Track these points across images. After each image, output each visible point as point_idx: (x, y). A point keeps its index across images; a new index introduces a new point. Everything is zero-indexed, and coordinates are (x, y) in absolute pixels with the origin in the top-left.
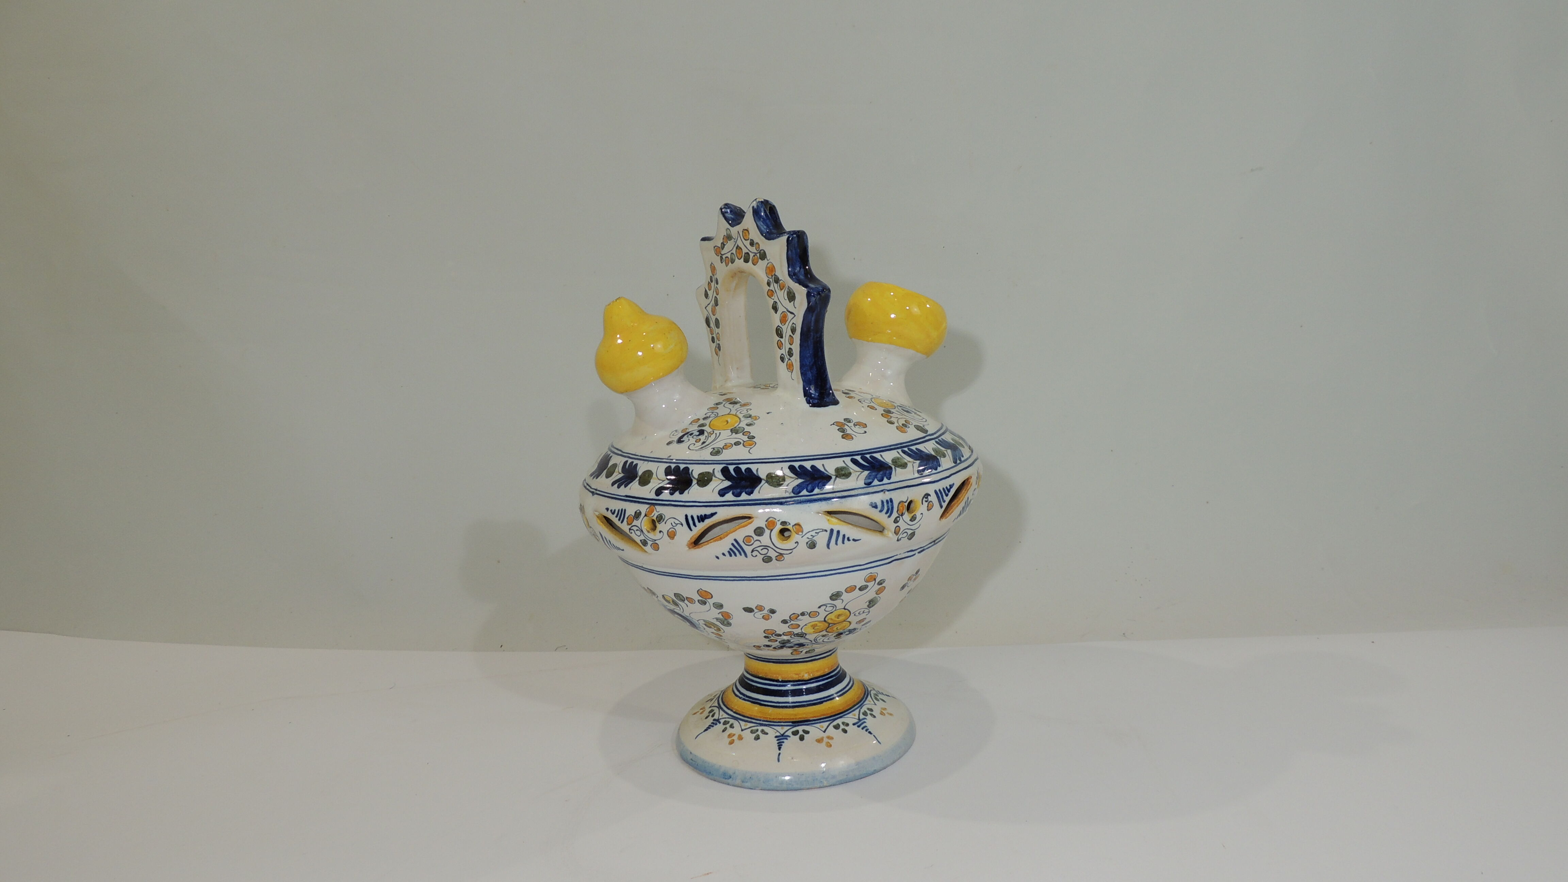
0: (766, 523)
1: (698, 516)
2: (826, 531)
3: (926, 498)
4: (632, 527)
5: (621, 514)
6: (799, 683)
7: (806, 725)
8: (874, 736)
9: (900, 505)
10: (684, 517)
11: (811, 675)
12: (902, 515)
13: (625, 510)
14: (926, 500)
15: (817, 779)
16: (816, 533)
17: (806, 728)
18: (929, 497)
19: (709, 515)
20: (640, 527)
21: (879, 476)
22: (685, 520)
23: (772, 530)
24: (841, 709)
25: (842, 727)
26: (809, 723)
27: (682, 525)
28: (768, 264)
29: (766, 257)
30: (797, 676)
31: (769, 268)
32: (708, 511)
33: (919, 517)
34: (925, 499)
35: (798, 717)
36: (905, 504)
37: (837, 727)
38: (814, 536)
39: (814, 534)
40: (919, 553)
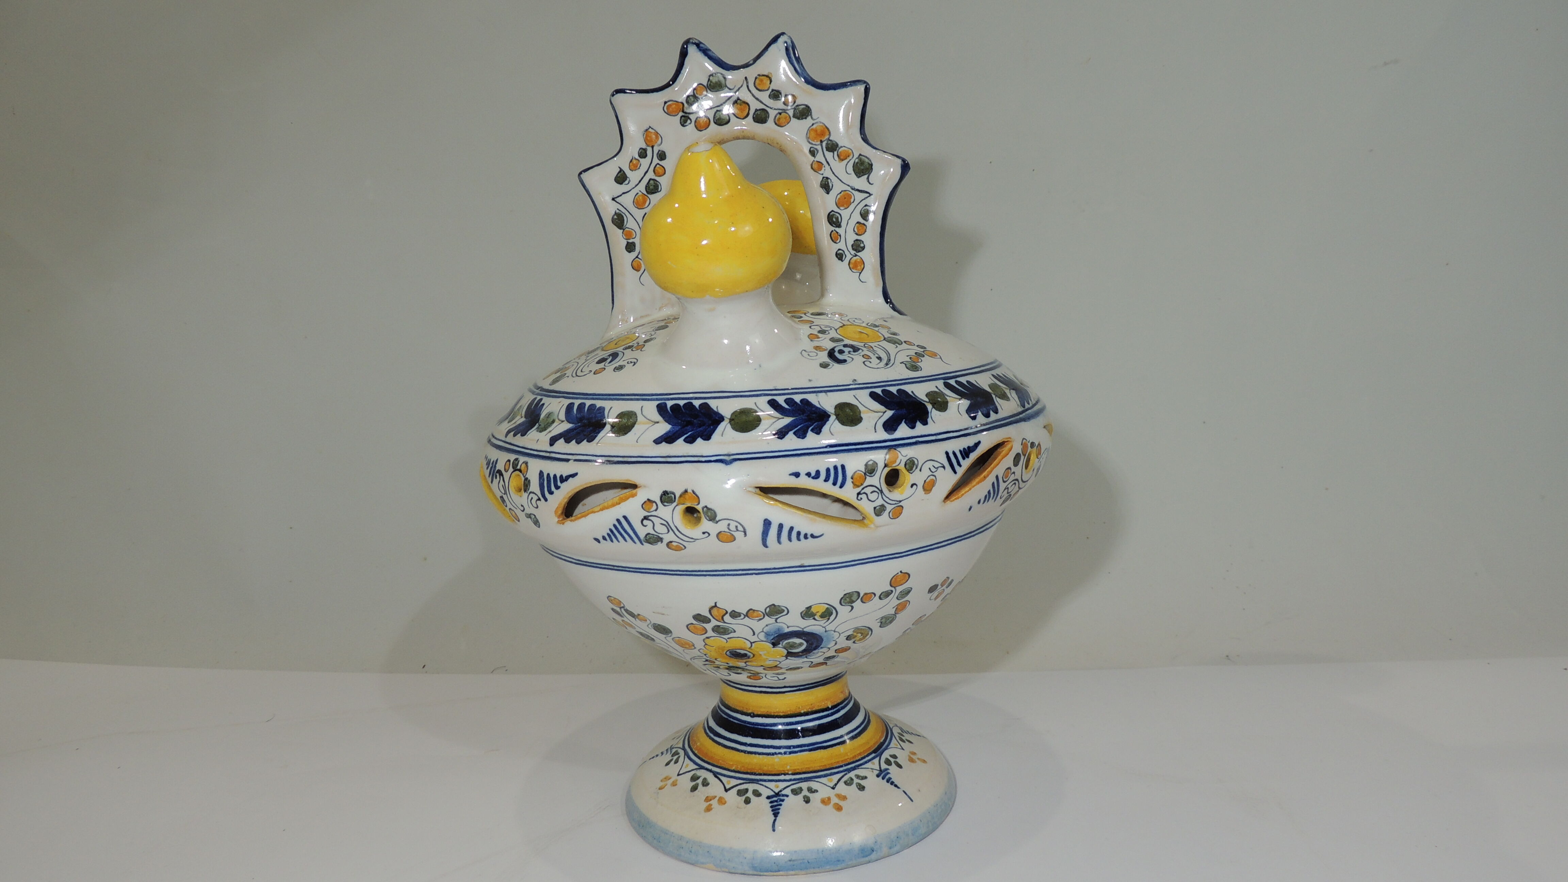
1: (960, 451)
4: (863, 489)
5: (837, 475)
10: (945, 456)
13: (843, 467)
19: (972, 446)
20: (879, 487)
22: (946, 459)
27: (944, 467)
28: (813, 125)
29: (811, 115)
31: (816, 131)
32: (969, 442)
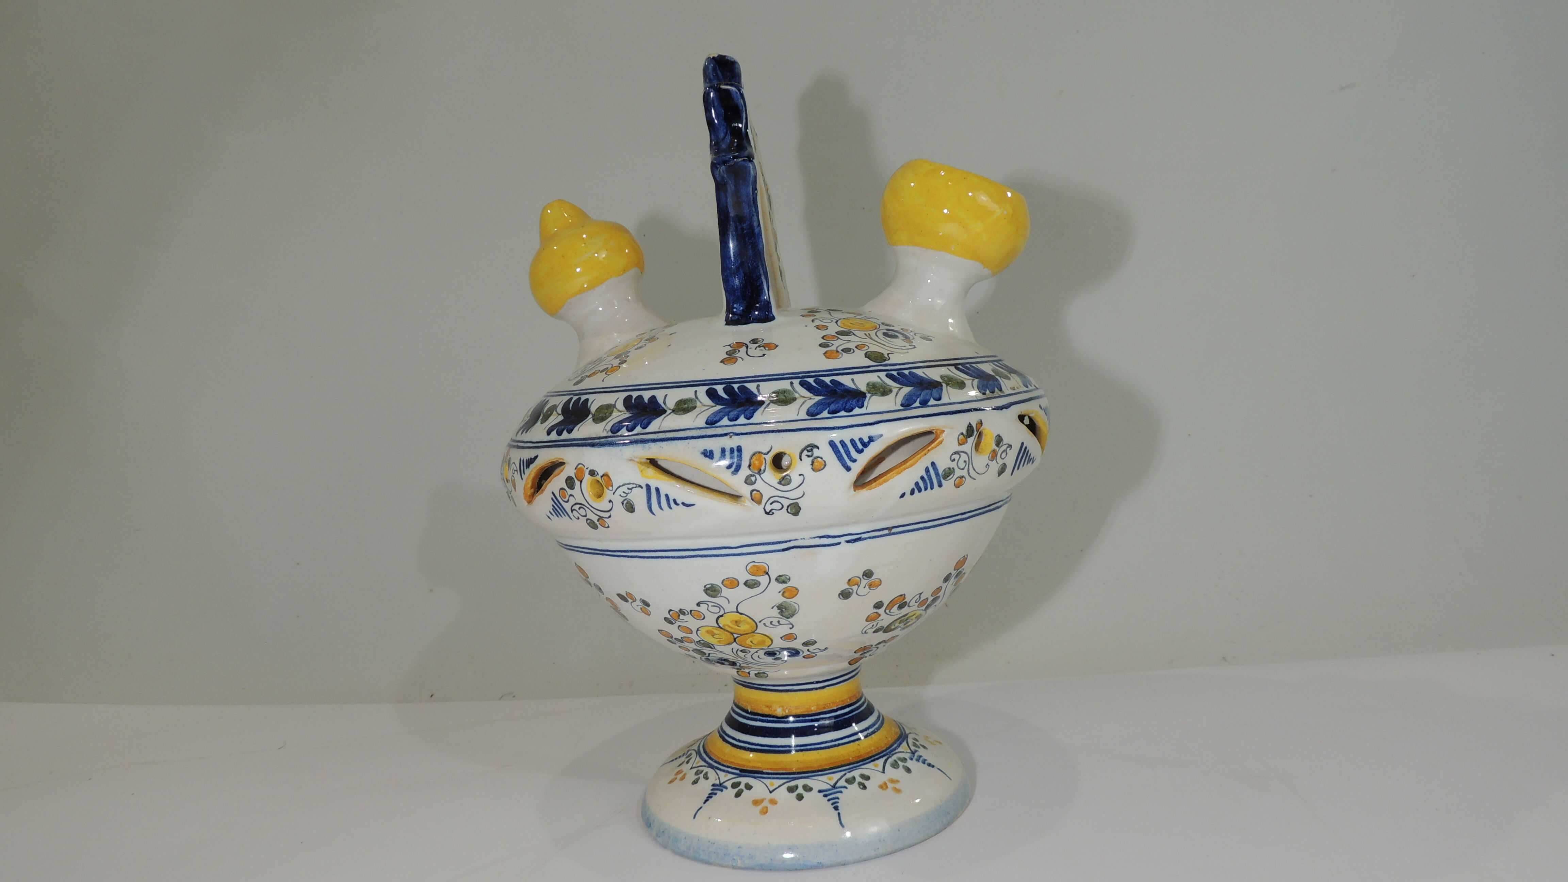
0: (576, 470)
2: (640, 486)
3: (808, 451)
6: (769, 719)
7: (755, 778)
8: (839, 814)
9: (754, 458)
11: (787, 711)
12: (759, 472)
14: (810, 454)
15: (729, 854)
16: (628, 489)
17: (750, 781)
18: (815, 450)
21: (733, 414)
23: (581, 482)
24: (815, 766)
25: (800, 790)
26: (760, 775)
30: (767, 709)
33: (796, 480)
34: (805, 453)
35: (751, 765)
36: (766, 456)
37: (791, 790)
38: (627, 494)
39: (627, 491)
40: (848, 542)
